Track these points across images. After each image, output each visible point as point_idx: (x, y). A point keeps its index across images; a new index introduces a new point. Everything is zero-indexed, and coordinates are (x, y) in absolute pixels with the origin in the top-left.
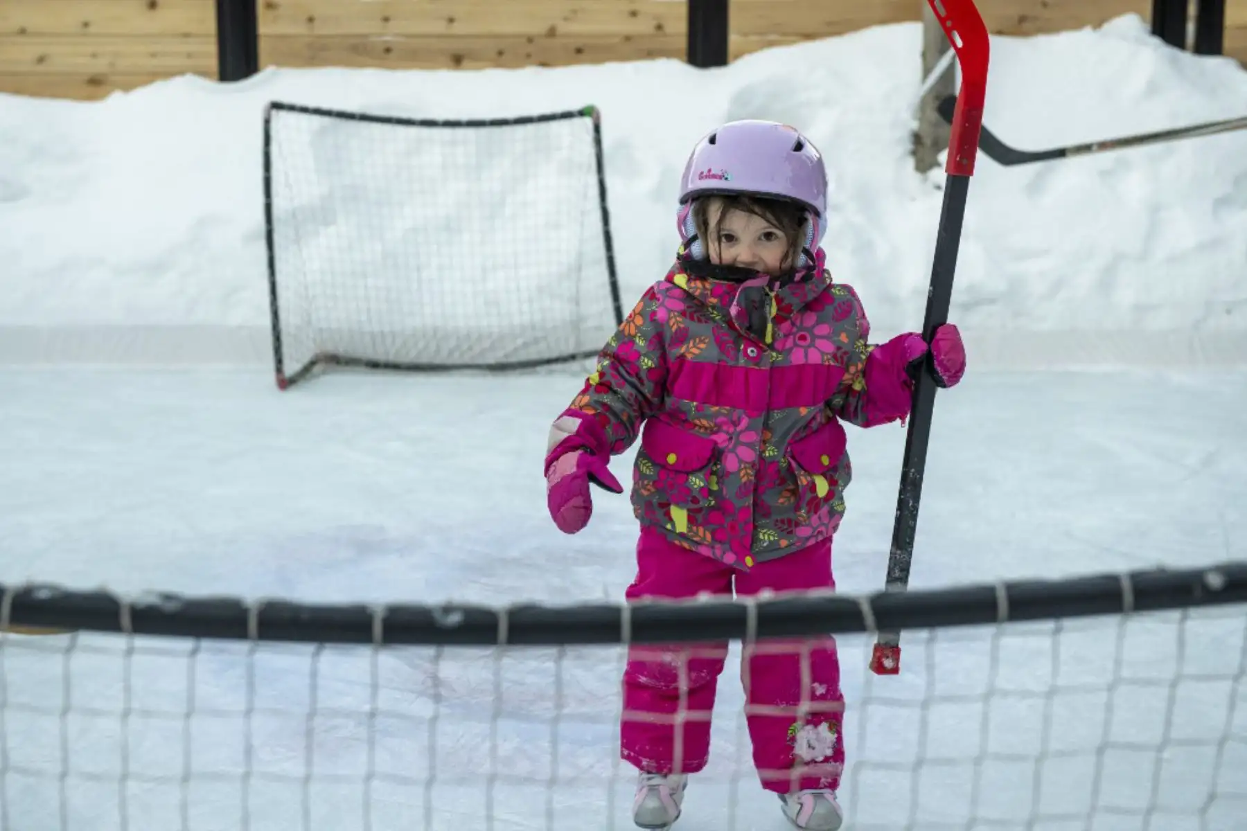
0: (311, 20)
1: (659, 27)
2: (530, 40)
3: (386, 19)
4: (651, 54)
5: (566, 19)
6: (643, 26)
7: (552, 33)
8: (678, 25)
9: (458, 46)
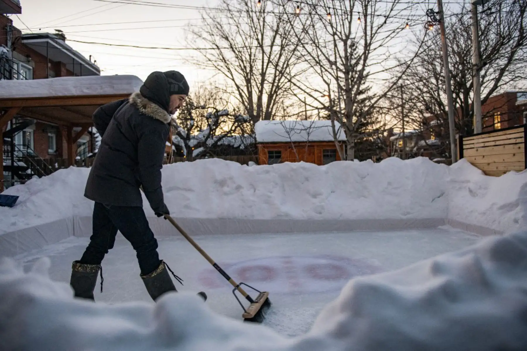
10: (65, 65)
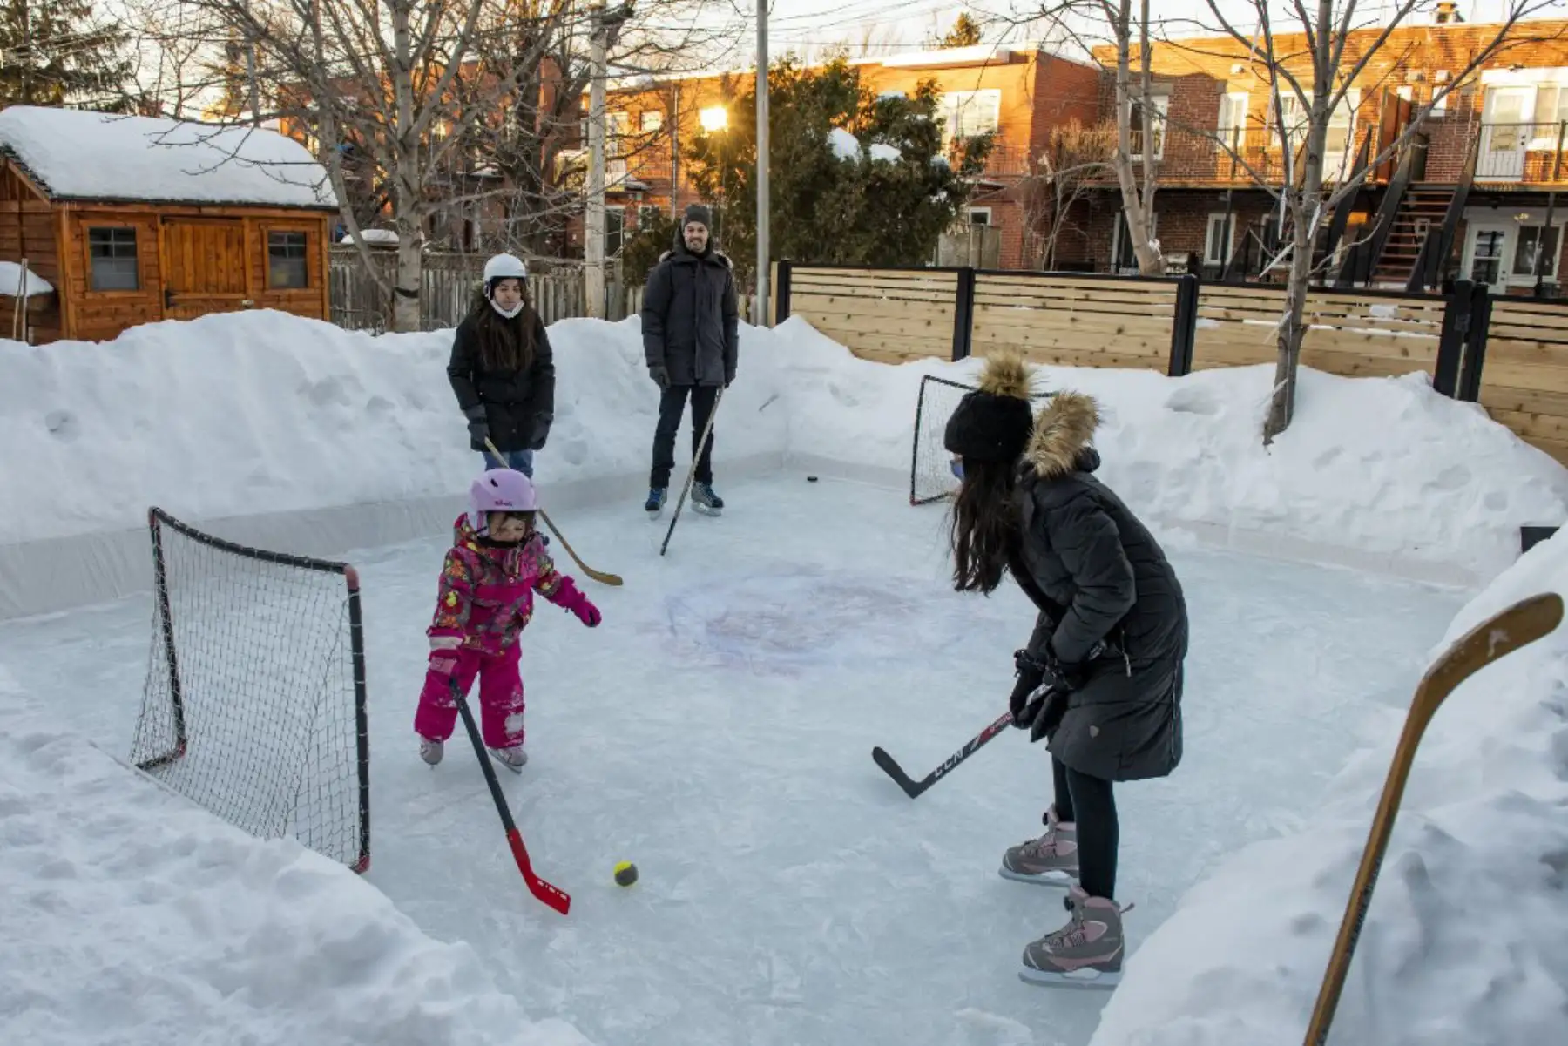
0: (993, 336)
1: (1156, 353)
2: (1092, 353)
3: (1027, 337)
4: (1149, 366)
5: (1111, 344)
6: (1148, 351)
7: (1103, 350)
8: (1166, 352)
9: (1058, 353)
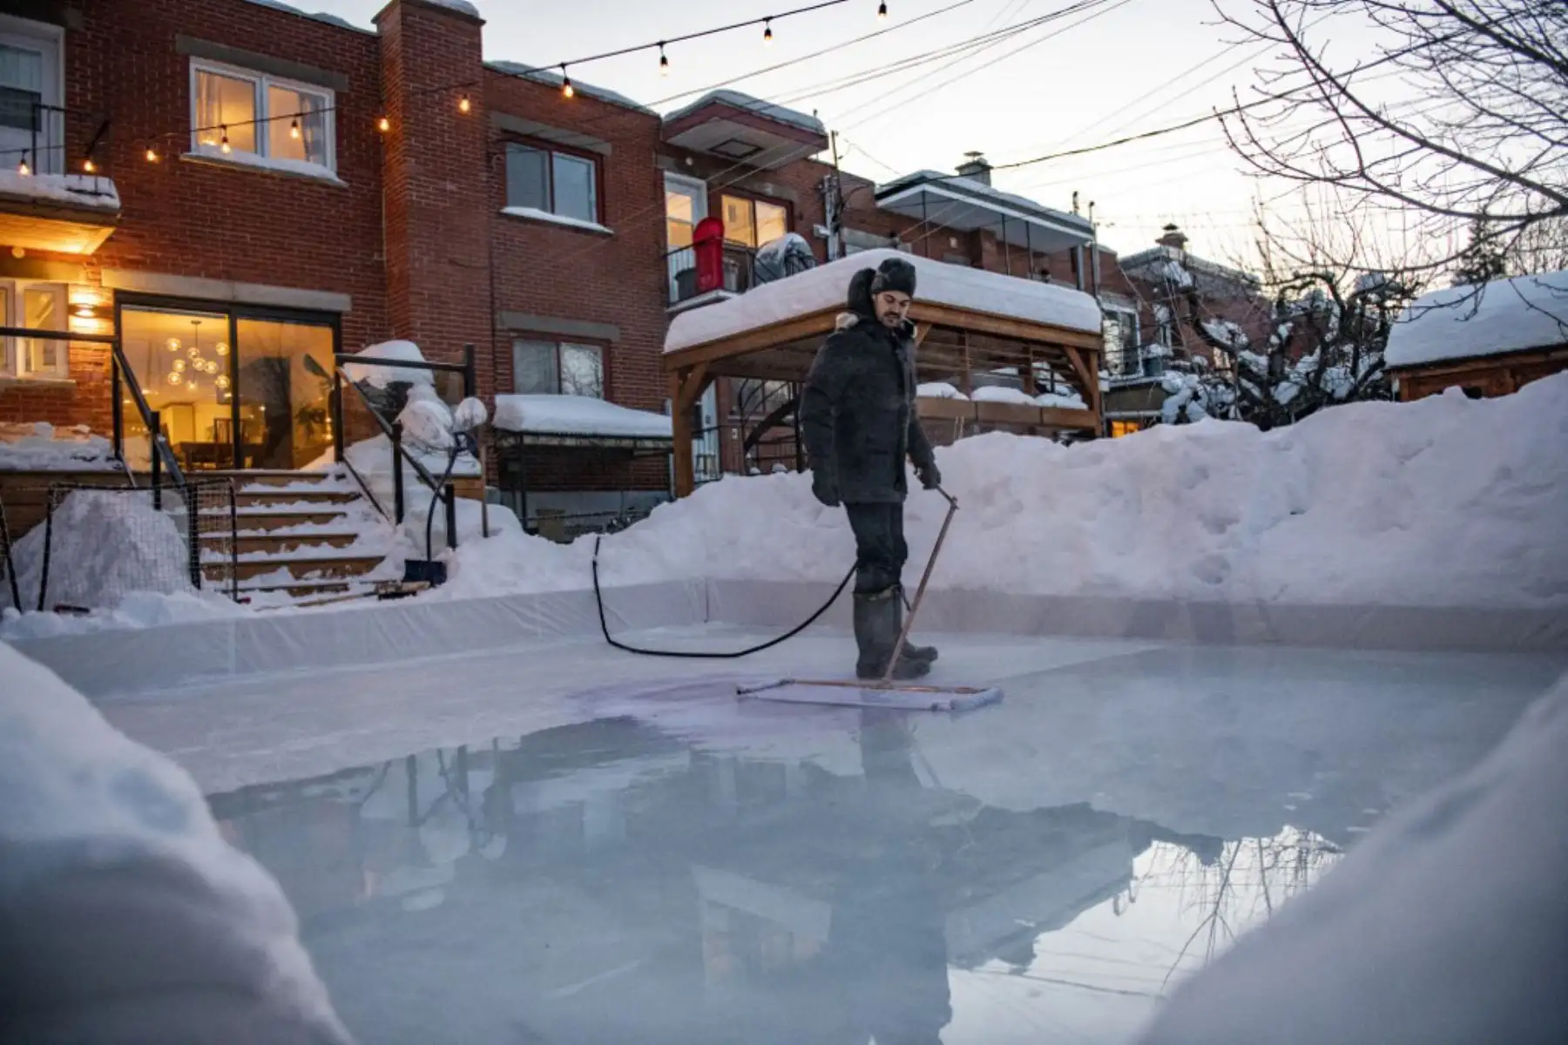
10: (990, 235)
